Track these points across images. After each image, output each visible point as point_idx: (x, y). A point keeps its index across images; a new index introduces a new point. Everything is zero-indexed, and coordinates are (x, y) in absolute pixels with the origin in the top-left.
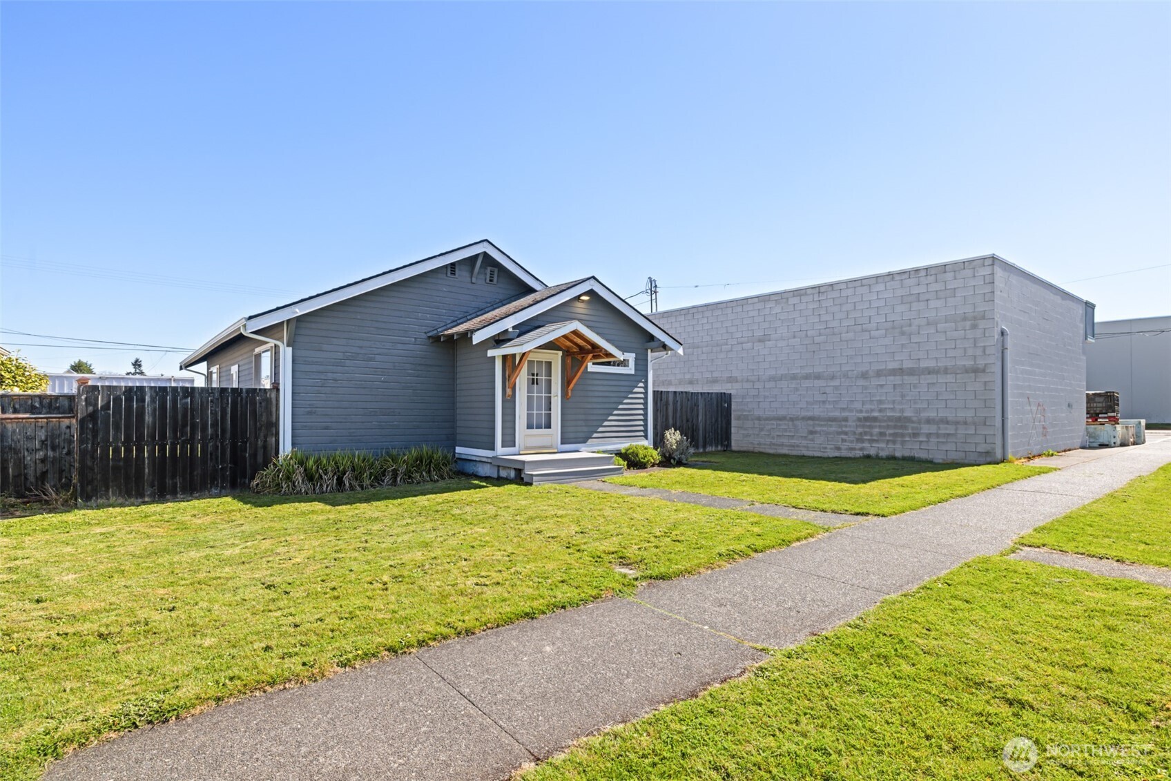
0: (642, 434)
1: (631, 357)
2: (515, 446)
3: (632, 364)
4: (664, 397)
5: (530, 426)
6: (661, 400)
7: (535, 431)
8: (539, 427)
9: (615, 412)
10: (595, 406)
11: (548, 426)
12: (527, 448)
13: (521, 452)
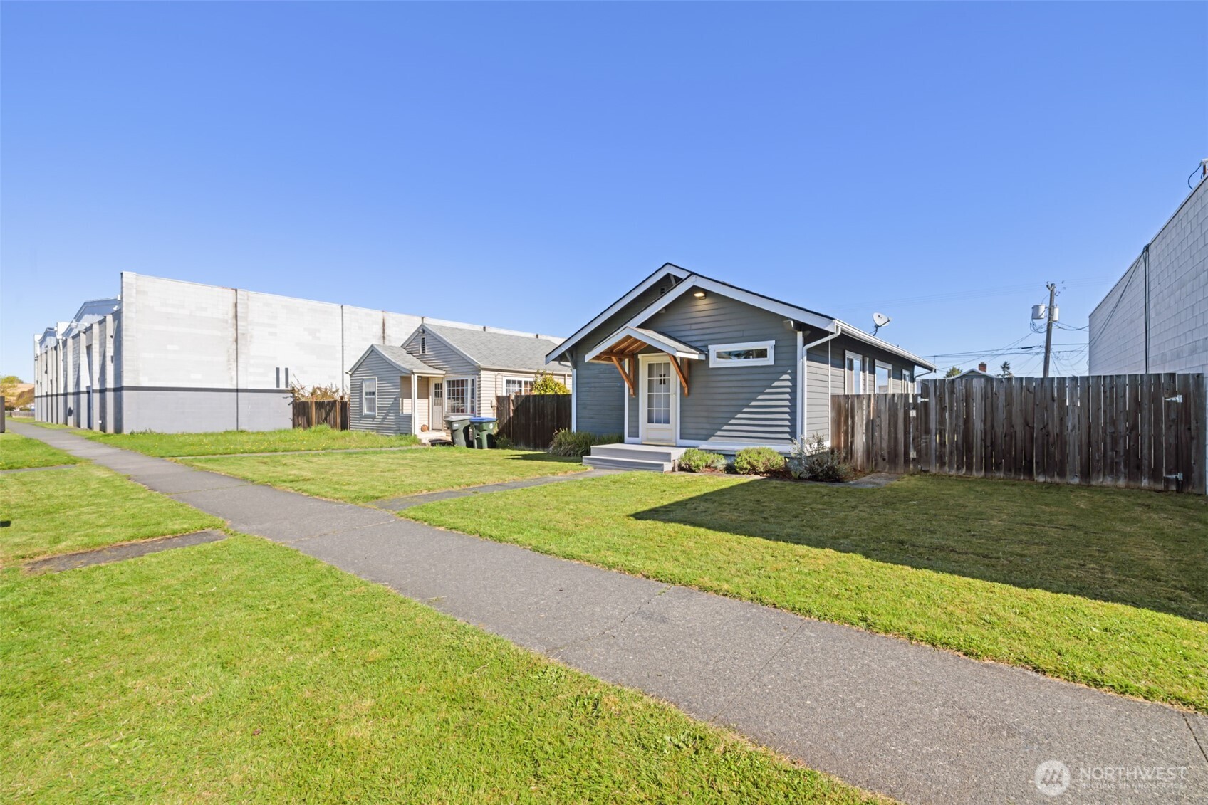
0: (787, 436)
1: (769, 345)
2: (638, 437)
3: (771, 353)
4: (960, 388)
5: (650, 421)
6: (952, 392)
7: (654, 425)
8: (658, 422)
9: (746, 410)
10: (719, 403)
11: (667, 422)
12: (648, 439)
13: (643, 443)
